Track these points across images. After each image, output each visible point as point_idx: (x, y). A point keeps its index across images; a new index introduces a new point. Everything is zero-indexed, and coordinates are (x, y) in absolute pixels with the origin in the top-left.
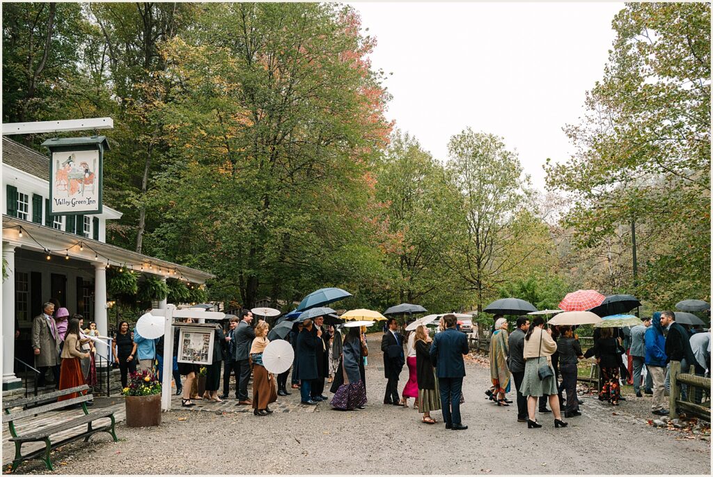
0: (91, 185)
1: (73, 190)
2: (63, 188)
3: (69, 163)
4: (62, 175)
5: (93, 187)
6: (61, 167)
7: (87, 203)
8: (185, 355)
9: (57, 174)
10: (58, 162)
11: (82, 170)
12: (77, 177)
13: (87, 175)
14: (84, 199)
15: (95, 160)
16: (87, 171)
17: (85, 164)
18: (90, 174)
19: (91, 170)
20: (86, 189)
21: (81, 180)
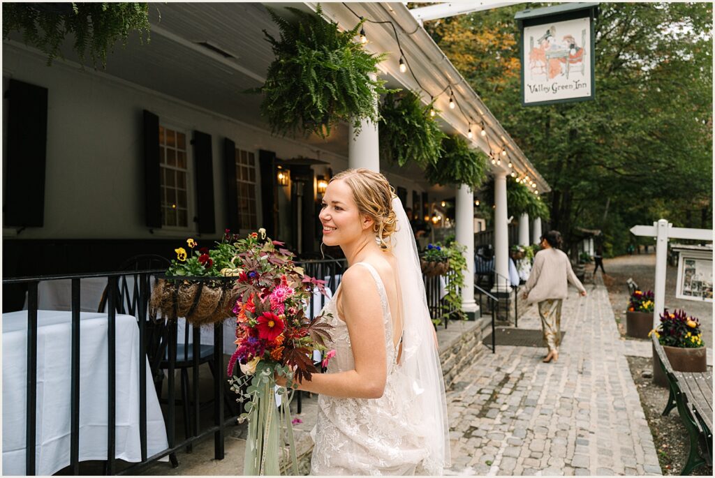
0: (579, 64)
1: (553, 72)
2: (539, 70)
3: (546, 38)
4: (537, 54)
5: (583, 65)
6: (536, 45)
7: (574, 87)
8: (688, 289)
9: (530, 53)
10: (532, 39)
11: (565, 46)
12: (559, 55)
13: (573, 52)
14: (570, 82)
15: (584, 32)
16: (572, 46)
17: (570, 37)
18: (578, 50)
19: (579, 45)
20: (571, 69)
21: (565, 58)
